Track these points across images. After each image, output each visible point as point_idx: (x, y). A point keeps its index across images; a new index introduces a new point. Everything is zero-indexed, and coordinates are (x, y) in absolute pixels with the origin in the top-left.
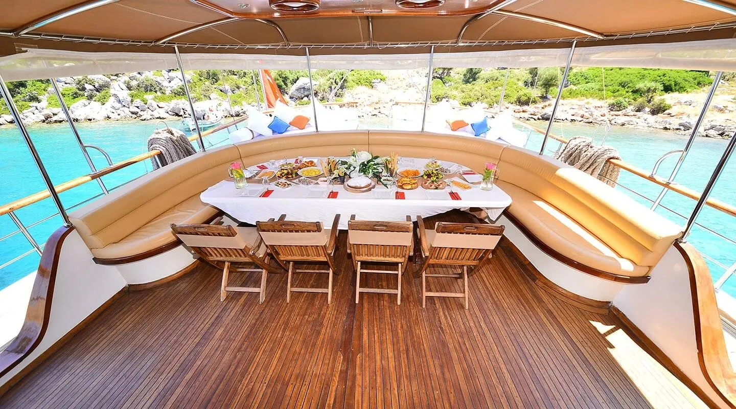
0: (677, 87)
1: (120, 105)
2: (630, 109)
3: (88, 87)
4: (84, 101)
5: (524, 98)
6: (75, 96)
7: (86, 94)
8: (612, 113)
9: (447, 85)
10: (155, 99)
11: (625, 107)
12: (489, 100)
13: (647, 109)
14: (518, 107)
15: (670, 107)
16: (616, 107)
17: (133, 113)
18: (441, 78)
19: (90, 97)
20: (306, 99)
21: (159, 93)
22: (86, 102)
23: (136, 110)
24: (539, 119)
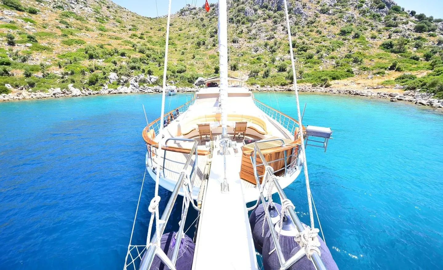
0: (338, 78)
1: (135, 88)
2: (318, 87)
3: (122, 81)
4: (121, 86)
5: (283, 84)
6: (118, 84)
7: (121, 84)
8: (312, 88)
9: (257, 79)
10: (147, 85)
11: (317, 86)
12: (271, 84)
13: (324, 86)
14: (281, 87)
15: (331, 85)
16: (314, 86)
17: (140, 90)
18: (254, 76)
19: (123, 85)
20: (202, 85)
21: (148, 83)
22: (122, 87)
23: (141, 89)
24: (287, 91)
